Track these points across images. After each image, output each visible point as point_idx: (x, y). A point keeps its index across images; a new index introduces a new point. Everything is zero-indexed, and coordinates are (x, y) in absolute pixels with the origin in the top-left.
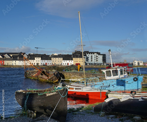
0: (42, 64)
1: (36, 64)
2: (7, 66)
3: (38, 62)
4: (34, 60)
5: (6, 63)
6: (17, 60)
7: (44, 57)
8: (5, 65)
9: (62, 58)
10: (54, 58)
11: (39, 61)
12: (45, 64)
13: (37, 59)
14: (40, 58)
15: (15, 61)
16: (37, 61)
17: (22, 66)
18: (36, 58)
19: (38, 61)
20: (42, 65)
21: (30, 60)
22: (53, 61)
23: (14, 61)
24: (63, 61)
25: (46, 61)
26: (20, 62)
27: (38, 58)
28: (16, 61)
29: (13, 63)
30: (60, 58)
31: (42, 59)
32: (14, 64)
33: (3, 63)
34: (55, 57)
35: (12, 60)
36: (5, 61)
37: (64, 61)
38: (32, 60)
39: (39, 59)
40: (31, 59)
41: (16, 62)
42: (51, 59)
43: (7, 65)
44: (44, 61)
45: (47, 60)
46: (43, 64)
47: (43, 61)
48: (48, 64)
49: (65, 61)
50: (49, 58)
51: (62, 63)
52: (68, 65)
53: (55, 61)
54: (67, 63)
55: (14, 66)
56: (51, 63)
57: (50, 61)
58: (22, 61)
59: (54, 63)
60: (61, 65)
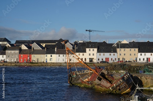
0: (99, 60)
1: (88, 61)
2: (37, 65)
3: (91, 57)
4: (84, 53)
5: (35, 58)
6: (54, 53)
7: (103, 47)
8: (33, 63)
9: (137, 49)
10: (123, 49)
11: (93, 55)
12: (104, 60)
13: (90, 50)
14: (96, 50)
16: (90, 55)
17: (62, 65)
18: (87, 50)
19: (91, 55)
20: (99, 62)
21: (77, 54)
22: (120, 54)
23: (49, 55)
24: (139, 54)
25: (107, 55)
26: (59, 56)
27: (92, 49)
28: (53, 55)
29: (46, 59)
30: (132, 49)
31: (99, 51)
32: (49, 61)
33: (29, 58)
34: (124, 46)
35: (45, 54)
36: (33, 56)
37: (141, 55)
38: (81, 54)
39: (93, 50)
40: (78, 51)
41: (51, 56)
42: (115, 51)
43: (36, 62)
44: (104, 55)
45: (109, 54)
46: (101, 60)
47: (102, 54)
48: (110, 59)
49: (143, 54)
50: (112, 49)
51: (136, 58)
52: (149, 61)
53: (125, 54)
54: (147, 58)
55: (49, 65)
56: (115, 59)
57: (114, 55)
58: (62, 55)
59: (123, 59)
60: (134, 61)
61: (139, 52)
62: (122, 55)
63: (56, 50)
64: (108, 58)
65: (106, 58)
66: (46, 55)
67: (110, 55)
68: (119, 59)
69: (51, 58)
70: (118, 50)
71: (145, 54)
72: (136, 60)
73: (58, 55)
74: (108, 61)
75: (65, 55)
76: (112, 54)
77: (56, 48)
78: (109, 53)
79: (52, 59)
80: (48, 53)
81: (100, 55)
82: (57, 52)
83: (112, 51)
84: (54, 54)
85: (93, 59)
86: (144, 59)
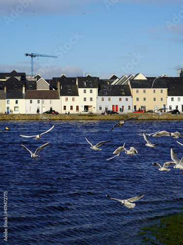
0: (101, 108)
1: (82, 109)
3: (88, 103)
4: (76, 97)
6: (20, 96)
9: (165, 90)
10: (141, 90)
11: (91, 99)
12: (110, 109)
13: (85, 92)
14: (95, 90)
15: (14, 100)
16: (85, 99)
17: (40, 117)
18: (81, 91)
19: (88, 99)
21: (63, 98)
22: (138, 99)
23: (12, 101)
24: (170, 97)
25: (115, 100)
26: (31, 102)
27: (88, 90)
28: (19, 100)
29: (8, 108)
30: (158, 90)
31: (100, 93)
35: (4, 99)
37: (172, 99)
38: (70, 98)
39: (91, 92)
40: (64, 93)
41: (17, 102)
42: (128, 94)
44: (109, 100)
47: (106, 98)
49: (176, 98)
50: (123, 90)
51: (164, 105)
53: (145, 99)
55: (17, 118)
56: (129, 107)
57: (127, 100)
58: (37, 100)
59: (142, 107)
61: (169, 94)
62: (141, 99)
63: (24, 92)
64: (117, 106)
65: (113, 106)
66: (6, 100)
67: (120, 99)
68: (135, 107)
69: (17, 105)
70: (133, 91)
71: (179, 99)
73: (29, 100)
74: (117, 110)
75: (41, 100)
76: (123, 98)
77: (24, 88)
78: (118, 97)
79: (18, 107)
80: (9, 96)
81: (103, 100)
82: (26, 94)
83: (123, 93)
84: (22, 98)
85: (91, 106)
86: (177, 107)
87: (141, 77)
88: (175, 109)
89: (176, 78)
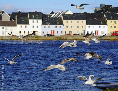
0: (43, 33)
3: (35, 29)
4: (27, 25)
9: (85, 21)
10: (69, 21)
11: (37, 27)
12: (50, 33)
13: (33, 22)
14: (40, 21)
16: (33, 27)
17: (4, 38)
18: (30, 21)
19: (35, 27)
20: (43, 35)
21: (19, 26)
22: (67, 27)
27: (35, 21)
30: (80, 21)
31: (43, 23)
37: (89, 27)
38: (24, 26)
39: (37, 22)
42: (61, 23)
44: (49, 27)
46: (45, 33)
47: (47, 26)
48: (56, 32)
49: (91, 26)
50: (58, 21)
51: (84, 31)
52: (98, 34)
53: (72, 27)
54: (96, 31)
56: (62, 32)
57: (60, 27)
59: (70, 32)
60: (82, 34)
61: (87, 24)
64: (54, 31)
65: (52, 31)
67: (56, 27)
68: (65, 32)
70: (65, 21)
71: (93, 27)
72: (84, 33)
74: (54, 34)
75: (4, 27)
76: (58, 26)
81: (45, 27)
83: (58, 23)
85: (37, 31)
86: (92, 32)
87: (70, 13)
88: (91, 33)
89: (92, 14)
